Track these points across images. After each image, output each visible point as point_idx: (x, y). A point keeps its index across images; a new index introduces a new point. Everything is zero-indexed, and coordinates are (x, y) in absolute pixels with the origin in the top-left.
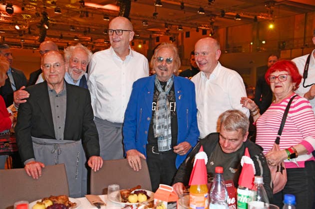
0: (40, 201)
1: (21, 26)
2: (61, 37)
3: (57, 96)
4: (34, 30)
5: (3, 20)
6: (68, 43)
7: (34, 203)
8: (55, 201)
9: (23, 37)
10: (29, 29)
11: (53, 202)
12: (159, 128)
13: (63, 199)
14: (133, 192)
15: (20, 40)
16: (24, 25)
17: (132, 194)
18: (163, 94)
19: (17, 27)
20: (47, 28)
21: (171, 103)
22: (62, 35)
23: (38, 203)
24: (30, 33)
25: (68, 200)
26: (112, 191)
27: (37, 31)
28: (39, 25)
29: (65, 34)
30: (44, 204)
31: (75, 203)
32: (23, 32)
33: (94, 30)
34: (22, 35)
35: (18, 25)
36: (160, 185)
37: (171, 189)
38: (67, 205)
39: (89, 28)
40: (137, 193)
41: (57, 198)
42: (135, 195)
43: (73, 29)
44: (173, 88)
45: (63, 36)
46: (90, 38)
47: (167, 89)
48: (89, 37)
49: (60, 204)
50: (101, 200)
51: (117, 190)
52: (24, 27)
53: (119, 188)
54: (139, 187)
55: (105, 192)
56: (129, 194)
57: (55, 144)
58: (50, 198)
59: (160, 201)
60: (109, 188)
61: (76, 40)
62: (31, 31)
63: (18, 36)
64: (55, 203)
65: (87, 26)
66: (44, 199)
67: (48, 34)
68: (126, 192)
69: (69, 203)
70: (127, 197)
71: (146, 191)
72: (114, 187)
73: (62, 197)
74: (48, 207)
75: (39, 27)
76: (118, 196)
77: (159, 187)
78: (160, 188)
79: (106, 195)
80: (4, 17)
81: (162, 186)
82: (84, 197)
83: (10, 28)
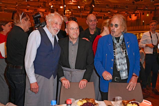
0: (81, 100)
1: (81, 6)
2: (101, 11)
3: (73, 45)
4: (87, 8)
5: (73, 4)
6: (104, 15)
7: (78, 100)
8: (88, 101)
9: (81, 12)
10: (85, 7)
11: (87, 101)
12: (120, 65)
13: (92, 101)
14: (130, 102)
15: (80, 14)
16: (82, 6)
17: (130, 103)
18: (118, 45)
19: (79, 7)
20: (94, 6)
21: (124, 50)
22: (101, 10)
23: (80, 100)
24: (85, 10)
25: (94, 101)
26: (117, 100)
27: (89, 8)
28: (90, 5)
29: (103, 9)
30: (83, 102)
31: (98, 103)
32: (81, 9)
33: (120, 6)
34: (81, 11)
35: (79, 6)
36: (144, 100)
37: (150, 103)
38: (94, 104)
39: (117, 6)
41: (89, 99)
42: (131, 104)
43: (108, 6)
44: (124, 41)
45: (102, 10)
46: (117, 11)
47: (120, 42)
48: (116, 11)
49: (90, 103)
50: (112, 104)
51: (120, 100)
52: (82, 7)
53: (121, 98)
54: (134, 100)
55: (114, 100)
56: (128, 102)
57: (71, 71)
58: (86, 99)
60: (116, 98)
61: (109, 12)
62: (86, 8)
63: (79, 12)
64: (88, 102)
65: (116, 5)
66: (83, 99)
67: (94, 10)
68: (126, 102)
69: (94, 103)
70: (126, 105)
71: (138, 103)
72: (119, 98)
73: (92, 99)
74: (84, 103)
75: (90, 6)
76: (121, 103)
77: (143, 101)
78: (143, 102)
79: (114, 102)
80: (73, 2)
82: (103, 101)
83: (75, 8)
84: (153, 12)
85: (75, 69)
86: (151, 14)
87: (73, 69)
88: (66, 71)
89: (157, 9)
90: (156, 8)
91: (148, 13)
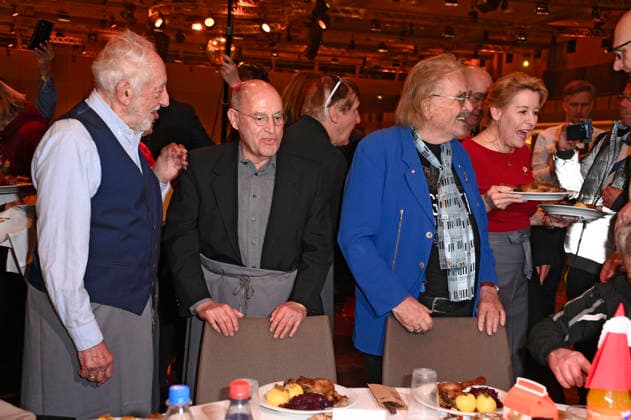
0: (281, 383)
1: (273, 25)
2: (352, 46)
3: (256, 174)
4: (298, 31)
5: (242, 13)
6: (364, 59)
7: (271, 386)
8: (307, 388)
9: (275, 48)
10: (288, 30)
11: (305, 389)
12: (452, 247)
13: (324, 386)
14: (468, 389)
15: (268, 54)
16: (279, 22)
17: (465, 394)
19: (266, 28)
20: (324, 27)
22: (352, 42)
23: (276, 386)
24: (289, 38)
25: (333, 389)
26: (420, 382)
27: (304, 34)
28: (308, 21)
29: (361, 39)
30: (288, 391)
31: (345, 397)
32: (276, 37)
33: (422, 28)
34: (273, 45)
35: (268, 23)
36: (519, 379)
37: (541, 391)
38: (330, 398)
39: (411, 25)
40: (475, 392)
41: (312, 382)
42: (472, 396)
43: (377, 27)
45: (357, 42)
46: (412, 47)
48: (411, 44)
49: (317, 395)
50: (399, 398)
51: (431, 380)
52: (279, 27)
53: (435, 376)
54: (481, 380)
55: (407, 382)
56: (459, 391)
57: (243, 275)
58: (299, 382)
59: (516, 413)
60: (414, 375)
61: (381, 51)
62: (292, 34)
63: (266, 46)
64: (309, 391)
65: (408, 21)
66: (289, 381)
67: (325, 38)
68: (451, 387)
69: (333, 395)
70: (453, 398)
71: (496, 390)
72: (425, 373)
73: (322, 382)
74: (295, 397)
75: (308, 25)
76: (433, 395)
77: (515, 382)
78: (517, 385)
79: (408, 389)
80: (244, 8)
81: (522, 383)
82: (367, 387)
83: (253, 28)
84: (544, 52)
85: (261, 267)
86: (539, 61)
87: (254, 267)
88: (225, 277)
89: (558, 40)
90: (554, 38)
91: (526, 56)
